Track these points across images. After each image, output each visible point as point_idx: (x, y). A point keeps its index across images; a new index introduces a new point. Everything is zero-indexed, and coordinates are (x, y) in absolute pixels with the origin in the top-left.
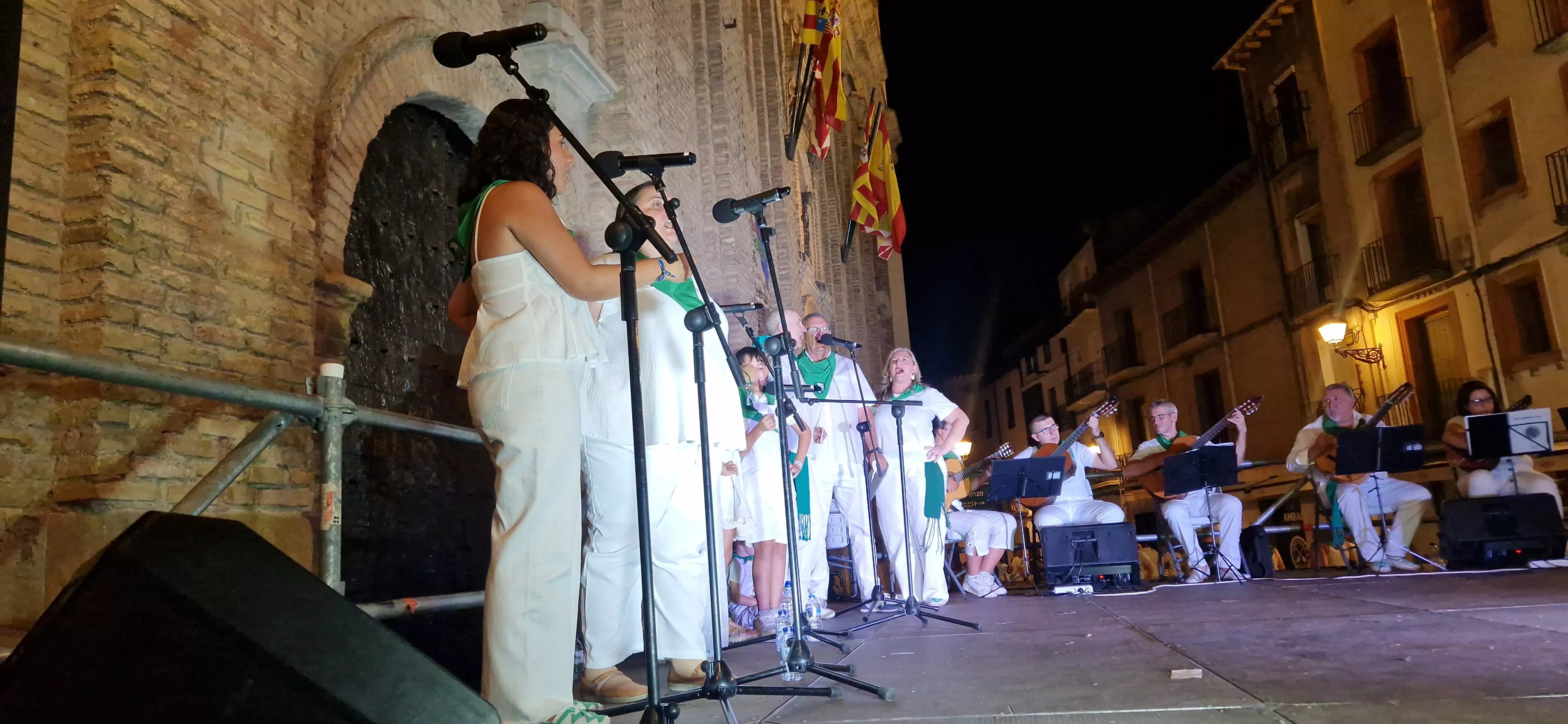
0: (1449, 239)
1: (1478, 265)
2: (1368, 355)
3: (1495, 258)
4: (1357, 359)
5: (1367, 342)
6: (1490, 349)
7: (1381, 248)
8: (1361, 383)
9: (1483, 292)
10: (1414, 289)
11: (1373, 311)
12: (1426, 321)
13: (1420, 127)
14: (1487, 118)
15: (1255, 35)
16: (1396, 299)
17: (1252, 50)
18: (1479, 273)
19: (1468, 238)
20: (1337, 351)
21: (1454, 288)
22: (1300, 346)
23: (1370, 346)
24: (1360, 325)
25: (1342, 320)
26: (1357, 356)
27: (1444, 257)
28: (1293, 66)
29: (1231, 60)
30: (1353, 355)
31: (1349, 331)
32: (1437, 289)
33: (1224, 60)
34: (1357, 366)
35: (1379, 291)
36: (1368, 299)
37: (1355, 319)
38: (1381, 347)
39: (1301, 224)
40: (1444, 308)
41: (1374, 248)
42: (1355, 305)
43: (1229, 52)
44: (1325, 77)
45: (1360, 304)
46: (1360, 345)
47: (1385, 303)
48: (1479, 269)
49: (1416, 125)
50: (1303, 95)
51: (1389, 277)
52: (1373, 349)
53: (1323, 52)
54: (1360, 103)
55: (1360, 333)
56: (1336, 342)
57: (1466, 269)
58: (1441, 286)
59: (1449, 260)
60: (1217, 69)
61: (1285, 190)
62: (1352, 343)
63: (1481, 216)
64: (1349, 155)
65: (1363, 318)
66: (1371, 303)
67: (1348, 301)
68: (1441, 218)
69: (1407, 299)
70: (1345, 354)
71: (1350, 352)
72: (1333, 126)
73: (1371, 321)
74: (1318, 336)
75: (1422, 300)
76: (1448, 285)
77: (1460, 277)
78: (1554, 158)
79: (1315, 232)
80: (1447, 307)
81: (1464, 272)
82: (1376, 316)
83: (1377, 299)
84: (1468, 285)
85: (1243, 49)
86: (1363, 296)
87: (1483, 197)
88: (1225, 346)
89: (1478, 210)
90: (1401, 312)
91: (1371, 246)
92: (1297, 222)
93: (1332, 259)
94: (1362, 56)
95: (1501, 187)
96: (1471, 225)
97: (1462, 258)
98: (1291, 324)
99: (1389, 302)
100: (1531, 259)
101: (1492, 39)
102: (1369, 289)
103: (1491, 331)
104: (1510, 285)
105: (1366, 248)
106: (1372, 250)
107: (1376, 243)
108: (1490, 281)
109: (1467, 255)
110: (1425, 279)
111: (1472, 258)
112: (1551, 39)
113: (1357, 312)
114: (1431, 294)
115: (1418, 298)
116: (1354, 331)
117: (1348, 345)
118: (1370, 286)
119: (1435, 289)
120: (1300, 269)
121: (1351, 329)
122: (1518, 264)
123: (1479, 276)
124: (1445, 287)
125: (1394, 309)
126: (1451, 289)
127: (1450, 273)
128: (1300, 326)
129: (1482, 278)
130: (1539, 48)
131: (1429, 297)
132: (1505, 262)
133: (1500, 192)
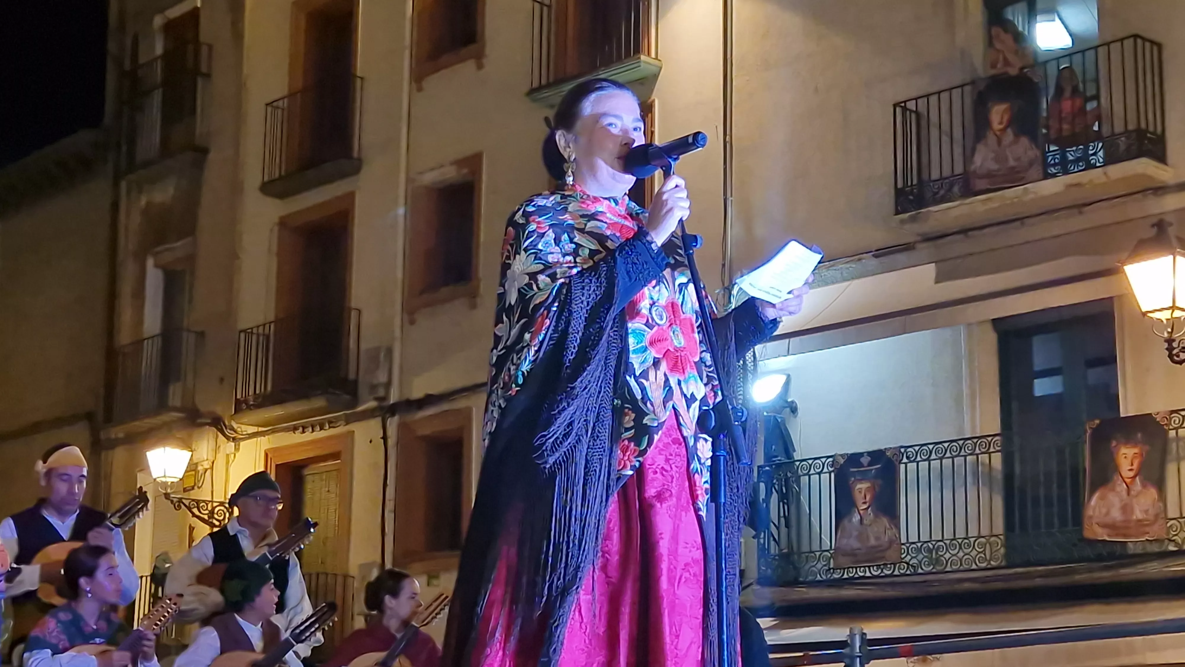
0: (363, 346)
1: (393, 398)
2: (212, 512)
3: (417, 394)
4: (194, 515)
5: (211, 491)
6: (383, 537)
7: (268, 337)
9: (391, 442)
11: (234, 439)
12: (306, 472)
13: (360, 160)
14: (450, 174)
16: (272, 428)
18: (393, 410)
19: (389, 351)
20: (168, 496)
21: (356, 427)
22: (108, 477)
23: (219, 498)
24: (211, 458)
25: (187, 445)
26: (195, 511)
27: (352, 376)
30: (190, 509)
31: (192, 467)
32: (332, 423)
34: (191, 528)
35: (249, 407)
36: (232, 417)
37: (206, 446)
39: (156, 266)
40: (335, 456)
41: (258, 335)
42: (210, 424)
45: (217, 423)
46: (203, 494)
47: (255, 430)
48: (393, 404)
49: (355, 155)
51: (269, 388)
52: (222, 504)
54: (286, 93)
55: (208, 473)
56: (170, 481)
57: (377, 399)
58: (337, 420)
59: (356, 382)
61: (143, 201)
62: (193, 488)
63: (412, 322)
64: (253, 172)
65: (217, 448)
66: (233, 425)
67: (201, 416)
68: (359, 311)
69: (288, 429)
70: (178, 504)
71: (186, 502)
73: (228, 455)
74: (145, 468)
75: (309, 436)
76: (348, 420)
77: (365, 412)
79: (175, 285)
80: (339, 455)
81: (372, 404)
82: (237, 449)
83: (245, 420)
84: (374, 425)
86: (226, 411)
87: (422, 293)
89: (411, 312)
90: (275, 450)
91: (255, 331)
92: (150, 262)
93: (192, 338)
94: (303, 24)
95: (446, 284)
96: (398, 332)
97: (375, 382)
98: (103, 435)
99: (261, 429)
100: (461, 404)
101: (479, 58)
102: (238, 402)
103: (390, 505)
104: (425, 439)
105: (244, 331)
106: (254, 338)
107: (261, 329)
108: (403, 427)
109: (382, 378)
110: (319, 402)
111: (388, 385)
112: (549, 85)
113: (211, 435)
114: (321, 429)
115: (303, 432)
116: (200, 468)
117: (185, 490)
118: (239, 397)
119: (330, 422)
120: (139, 343)
121: (196, 464)
122: (445, 406)
123: (393, 415)
124: (343, 422)
125: (265, 443)
126: (351, 427)
127: (355, 401)
128: (113, 444)
129: (396, 418)
130: (532, 92)
131: (319, 434)
132: (429, 400)
133: (445, 291)
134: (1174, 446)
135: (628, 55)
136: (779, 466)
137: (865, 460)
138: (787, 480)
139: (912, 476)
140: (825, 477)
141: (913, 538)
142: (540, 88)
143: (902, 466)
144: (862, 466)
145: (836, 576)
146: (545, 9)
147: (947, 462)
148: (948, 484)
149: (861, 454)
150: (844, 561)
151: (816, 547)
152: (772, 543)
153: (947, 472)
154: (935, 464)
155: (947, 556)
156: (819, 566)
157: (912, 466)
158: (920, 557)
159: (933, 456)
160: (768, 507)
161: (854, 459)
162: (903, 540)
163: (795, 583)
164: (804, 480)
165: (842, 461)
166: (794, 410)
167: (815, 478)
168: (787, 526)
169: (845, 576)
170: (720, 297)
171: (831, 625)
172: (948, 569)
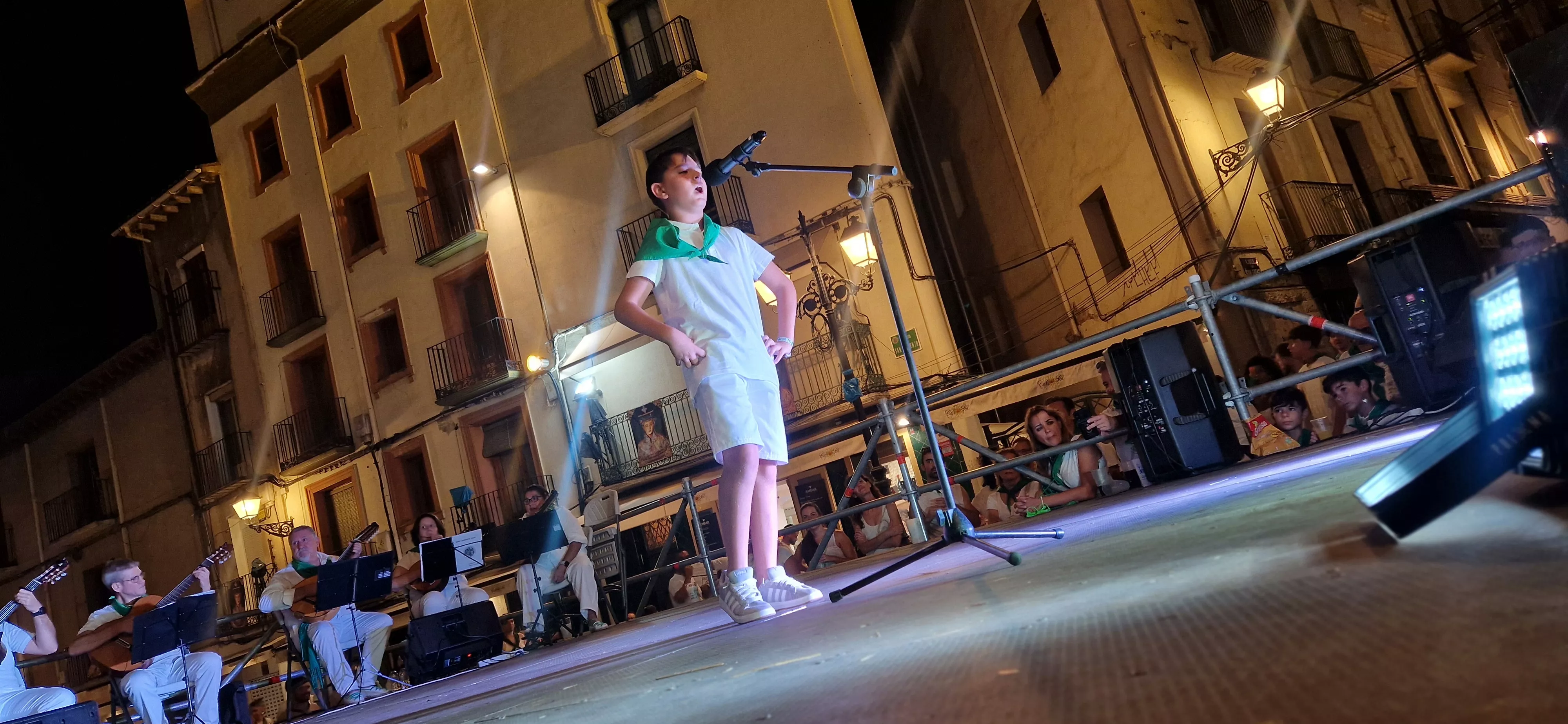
0: (351, 416)
1: (376, 440)
2: (280, 529)
3: (389, 435)
4: (270, 533)
5: (278, 517)
6: (387, 515)
7: (292, 425)
8: (273, 557)
9: (380, 464)
10: (325, 462)
11: (284, 485)
12: (332, 493)
13: (324, 316)
14: (380, 313)
15: (161, 208)
16: (306, 474)
17: (157, 223)
18: (377, 447)
19: (368, 416)
20: (251, 526)
21: (357, 461)
22: (210, 527)
23: (282, 520)
24: (273, 500)
25: (256, 496)
26: (270, 530)
27: (348, 434)
28: (202, 245)
29: (134, 229)
30: (266, 530)
31: (263, 507)
33: (126, 228)
34: (270, 541)
35: (290, 466)
36: (280, 474)
37: (268, 493)
38: (292, 521)
39: (212, 401)
40: (349, 480)
41: (285, 425)
42: (266, 481)
43: (132, 221)
44: (235, 259)
45: (272, 479)
46: (273, 520)
47: (296, 477)
48: (377, 444)
49: (321, 314)
50: (213, 274)
51: (299, 452)
52: (285, 523)
53: (233, 235)
54: (270, 289)
55: (273, 508)
56: (250, 517)
57: (365, 444)
58: (345, 460)
59: (351, 437)
60: (118, 236)
61: (194, 366)
62: (265, 519)
63: (377, 397)
64: (261, 335)
65: (275, 493)
66: (282, 477)
67: (261, 477)
68: (344, 398)
69: (316, 473)
70: (258, 529)
71: (263, 527)
72: (243, 306)
73: (282, 496)
74: (234, 513)
75: (329, 473)
76: (352, 458)
77: (361, 452)
78: (433, 349)
79: (226, 409)
80: (350, 480)
81: (365, 446)
82: (287, 491)
83: (289, 473)
84: (368, 457)
85: (147, 220)
86: (276, 472)
87: (379, 380)
88: (123, 530)
89: (375, 393)
90: (310, 486)
91: (283, 423)
92: (207, 400)
93: (244, 435)
94: (270, 245)
95: (393, 373)
96: (370, 405)
97: (363, 435)
98: (200, 504)
99: (299, 476)
100: (417, 434)
101: (383, 247)
102: (282, 465)
103: (388, 498)
104: (401, 458)
105: (277, 425)
106: (283, 427)
107: (286, 421)
108: (384, 455)
109: (367, 431)
110: (333, 453)
111: (371, 434)
112: (427, 255)
113: (269, 487)
114: (337, 467)
115: (326, 472)
116: (267, 506)
117: (260, 521)
118: (282, 461)
119: (341, 463)
120: (211, 447)
121: (264, 505)
122: (408, 438)
123: (378, 450)
124: (349, 461)
125: (304, 483)
126: (354, 462)
127: (353, 447)
128: (210, 506)
129: (380, 451)
130: (418, 259)
131: (336, 471)
132: (397, 437)
133: (392, 377)
134: (789, 368)
135: (468, 231)
136: (600, 424)
137: (644, 410)
138: (605, 430)
139: (669, 412)
140: (625, 423)
141: (676, 442)
142: (423, 257)
143: (663, 408)
144: (643, 413)
145: (642, 471)
146: (415, 215)
147: (685, 401)
148: (687, 411)
149: (641, 408)
150: (643, 463)
151: (628, 459)
152: (606, 463)
153: (686, 406)
154: (679, 403)
155: (695, 446)
156: (632, 468)
157: (668, 407)
158: (682, 450)
159: (677, 399)
160: (599, 446)
161: (638, 411)
162: (672, 444)
163: (622, 480)
164: (615, 427)
165: (632, 413)
166: (600, 394)
167: (620, 425)
168: (611, 453)
169: (647, 470)
170: (548, 346)
171: (644, 496)
172: (697, 452)
